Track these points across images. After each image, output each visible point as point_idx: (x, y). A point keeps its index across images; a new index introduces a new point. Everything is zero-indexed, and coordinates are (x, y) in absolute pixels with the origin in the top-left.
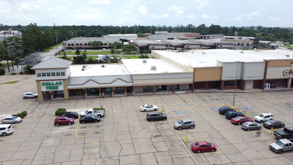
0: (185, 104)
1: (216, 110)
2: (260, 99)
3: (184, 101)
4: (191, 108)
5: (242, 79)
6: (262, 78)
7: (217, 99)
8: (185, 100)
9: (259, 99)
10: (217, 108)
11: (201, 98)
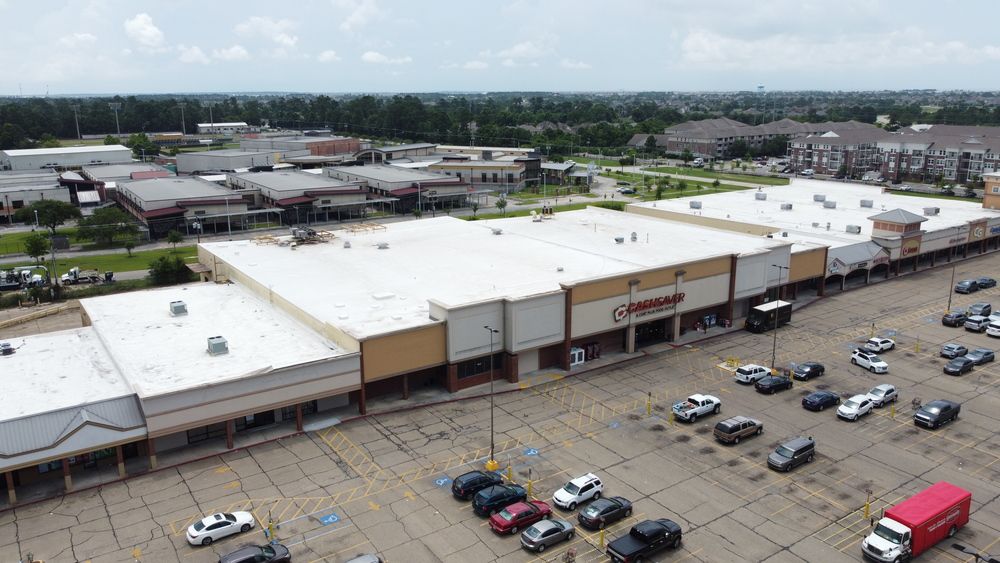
0: (343, 476)
1: (442, 482)
2: (561, 409)
3: (339, 463)
4: (365, 489)
5: (508, 348)
6: (560, 338)
7: (442, 434)
8: (343, 457)
9: (560, 413)
10: (446, 475)
11: (392, 437)
